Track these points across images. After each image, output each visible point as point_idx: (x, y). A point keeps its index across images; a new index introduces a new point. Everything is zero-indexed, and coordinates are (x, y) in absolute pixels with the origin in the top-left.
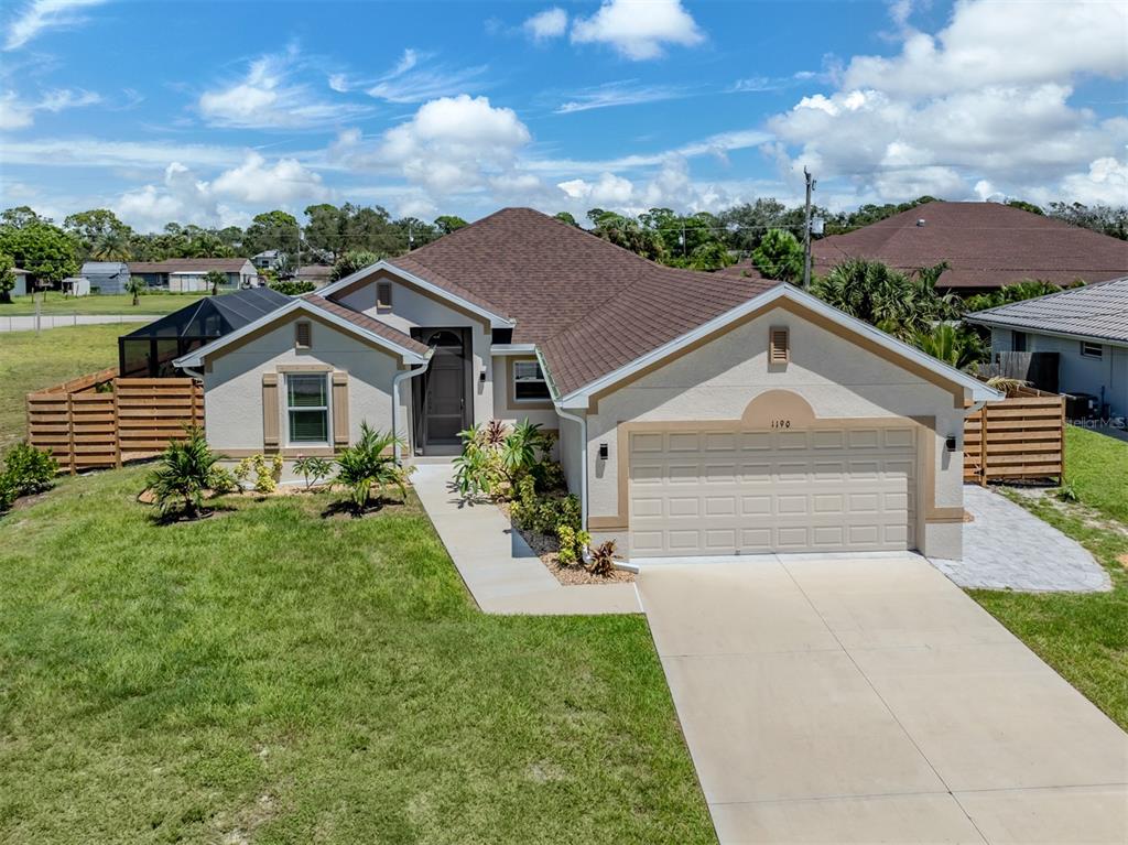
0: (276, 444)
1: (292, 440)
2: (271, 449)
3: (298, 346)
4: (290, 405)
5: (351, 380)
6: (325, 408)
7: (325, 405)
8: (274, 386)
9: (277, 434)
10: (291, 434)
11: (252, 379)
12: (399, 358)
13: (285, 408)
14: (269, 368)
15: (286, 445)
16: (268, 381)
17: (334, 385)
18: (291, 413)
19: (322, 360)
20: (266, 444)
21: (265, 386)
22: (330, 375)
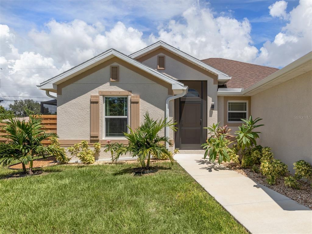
0: (97, 137)
1: (107, 135)
2: (94, 139)
3: (111, 80)
4: (106, 115)
5: (141, 101)
6: (126, 117)
7: (126, 115)
8: (97, 103)
9: (98, 130)
10: (107, 132)
11: (84, 100)
12: (169, 86)
13: (103, 117)
14: (95, 92)
15: (103, 137)
16: (94, 100)
17: (132, 103)
18: (106, 119)
19: (122, 88)
20: (91, 137)
21: (91, 102)
22: (129, 98)
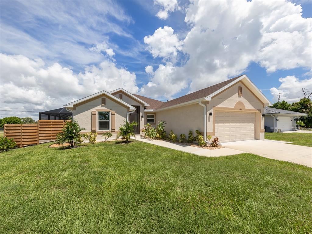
0: (95, 130)
1: (99, 129)
2: (94, 131)
3: (102, 104)
4: (99, 120)
5: (116, 114)
6: (109, 121)
7: (109, 120)
8: (95, 114)
9: (95, 127)
10: (99, 128)
11: (88, 113)
12: (129, 108)
14: (94, 110)
15: (98, 130)
16: (93, 113)
17: (112, 114)
18: (99, 122)
19: (107, 108)
20: (92, 130)
21: (92, 114)
22: (110, 112)
